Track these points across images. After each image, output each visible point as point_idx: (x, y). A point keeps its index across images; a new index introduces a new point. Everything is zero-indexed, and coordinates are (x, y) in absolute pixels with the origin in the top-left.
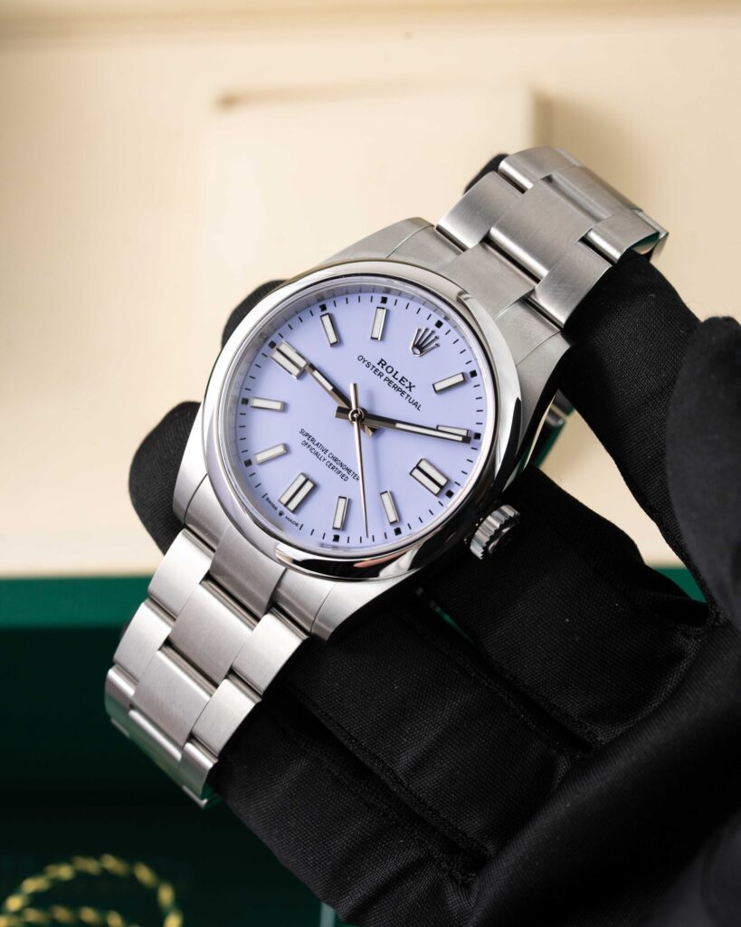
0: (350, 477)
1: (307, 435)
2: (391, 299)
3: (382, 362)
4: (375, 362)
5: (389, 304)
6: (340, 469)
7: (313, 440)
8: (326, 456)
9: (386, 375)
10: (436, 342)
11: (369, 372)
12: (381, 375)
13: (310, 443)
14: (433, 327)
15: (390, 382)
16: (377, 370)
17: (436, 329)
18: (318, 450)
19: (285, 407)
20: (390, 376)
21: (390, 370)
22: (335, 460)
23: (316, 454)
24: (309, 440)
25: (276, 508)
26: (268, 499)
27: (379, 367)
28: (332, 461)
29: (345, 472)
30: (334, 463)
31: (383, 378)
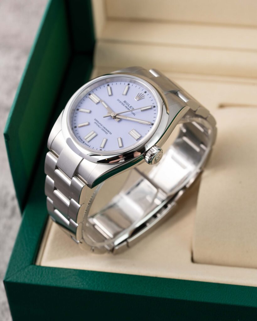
0: (109, 133)
1: (97, 120)
2: (131, 84)
3: (125, 102)
4: (122, 101)
5: (130, 86)
6: (105, 130)
7: (98, 122)
8: (102, 127)
9: (126, 105)
10: (144, 97)
11: (120, 104)
12: (124, 105)
13: (97, 123)
14: (143, 93)
15: (126, 107)
16: (123, 104)
17: (144, 93)
18: (99, 125)
19: (90, 112)
20: (127, 106)
21: (127, 104)
22: (104, 128)
23: (99, 126)
24: (97, 122)
25: (82, 141)
26: (80, 138)
27: (124, 103)
28: (103, 128)
29: (107, 132)
30: (104, 129)
31: (125, 106)
